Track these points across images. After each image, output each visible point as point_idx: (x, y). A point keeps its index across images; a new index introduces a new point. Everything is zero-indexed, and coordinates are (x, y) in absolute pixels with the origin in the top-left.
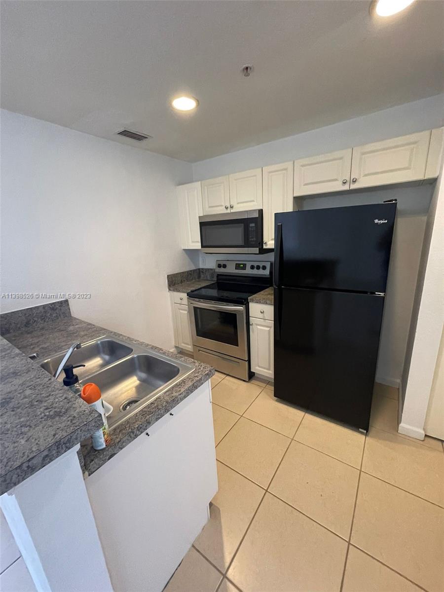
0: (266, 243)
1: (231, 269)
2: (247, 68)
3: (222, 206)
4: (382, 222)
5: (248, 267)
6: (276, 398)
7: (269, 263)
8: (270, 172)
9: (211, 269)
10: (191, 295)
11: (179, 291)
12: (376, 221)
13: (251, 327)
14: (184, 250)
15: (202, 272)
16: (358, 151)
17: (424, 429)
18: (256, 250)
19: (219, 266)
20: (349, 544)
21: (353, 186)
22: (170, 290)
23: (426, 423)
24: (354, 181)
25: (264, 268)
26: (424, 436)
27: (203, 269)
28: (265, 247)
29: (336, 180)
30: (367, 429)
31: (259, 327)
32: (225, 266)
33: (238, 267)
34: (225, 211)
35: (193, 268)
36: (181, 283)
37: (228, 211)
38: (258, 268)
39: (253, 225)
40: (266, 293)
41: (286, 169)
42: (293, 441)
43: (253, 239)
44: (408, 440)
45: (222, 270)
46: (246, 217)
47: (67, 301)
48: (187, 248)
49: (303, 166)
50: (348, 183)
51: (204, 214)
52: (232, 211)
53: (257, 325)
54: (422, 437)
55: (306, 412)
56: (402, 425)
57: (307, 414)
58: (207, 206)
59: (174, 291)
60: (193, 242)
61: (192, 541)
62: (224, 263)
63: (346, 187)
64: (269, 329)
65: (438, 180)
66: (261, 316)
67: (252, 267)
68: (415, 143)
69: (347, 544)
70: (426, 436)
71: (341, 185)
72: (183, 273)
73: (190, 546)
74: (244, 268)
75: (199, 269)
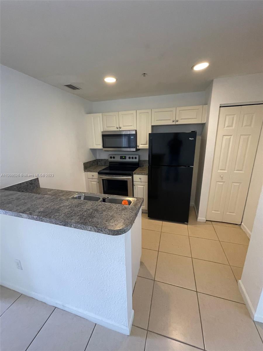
0: (138, 146)
1: (118, 159)
2: (144, 74)
3: (114, 127)
4: (192, 139)
5: (127, 158)
6: (149, 218)
7: (138, 156)
8: (140, 113)
9: (105, 160)
10: (100, 173)
11: (91, 171)
12: (190, 139)
13: (134, 186)
14: (90, 149)
15: (99, 161)
16: (178, 109)
17: (206, 218)
18: (134, 150)
19: (111, 158)
20: (192, 258)
21: (177, 123)
22: (85, 171)
23: (206, 216)
24: (177, 121)
25: (136, 158)
26: (205, 220)
27: (99, 159)
28: (138, 148)
29: (170, 120)
30: (187, 222)
31: (138, 186)
32: (114, 158)
33: (121, 158)
34: (117, 130)
35: (94, 159)
36: (90, 167)
37: (118, 130)
38: (133, 158)
39: (132, 137)
40: (139, 170)
41: (148, 113)
42: (162, 233)
43: (133, 144)
44: (201, 223)
45: (112, 160)
46: (129, 133)
47: (38, 179)
48: (92, 148)
49: (155, 112)
50: (175, 122)
51: (104, 130)
52: (120, 130)
53: (137, 185)
54: (205, 221)
55: (163, 221)
56: (199, 218)
57: (163, 222)
58: (106, 127)
59: (88, 171)
60: (96, 145)
61: (137, 274)
62: (114, 156)
63: (174, 123)
64: (143, 186)
65: (206, 124)
66: (140, 180)
67: (130, 158)
68: (198, 109)
69: (191, 258)
70: (206, 220)
71: (172, 122)
72: (90, 162)
73: (137, 277)
74: (125, 158)
75: (97, 160)
